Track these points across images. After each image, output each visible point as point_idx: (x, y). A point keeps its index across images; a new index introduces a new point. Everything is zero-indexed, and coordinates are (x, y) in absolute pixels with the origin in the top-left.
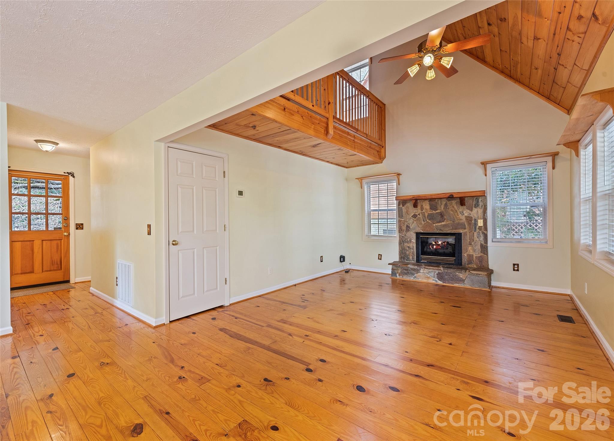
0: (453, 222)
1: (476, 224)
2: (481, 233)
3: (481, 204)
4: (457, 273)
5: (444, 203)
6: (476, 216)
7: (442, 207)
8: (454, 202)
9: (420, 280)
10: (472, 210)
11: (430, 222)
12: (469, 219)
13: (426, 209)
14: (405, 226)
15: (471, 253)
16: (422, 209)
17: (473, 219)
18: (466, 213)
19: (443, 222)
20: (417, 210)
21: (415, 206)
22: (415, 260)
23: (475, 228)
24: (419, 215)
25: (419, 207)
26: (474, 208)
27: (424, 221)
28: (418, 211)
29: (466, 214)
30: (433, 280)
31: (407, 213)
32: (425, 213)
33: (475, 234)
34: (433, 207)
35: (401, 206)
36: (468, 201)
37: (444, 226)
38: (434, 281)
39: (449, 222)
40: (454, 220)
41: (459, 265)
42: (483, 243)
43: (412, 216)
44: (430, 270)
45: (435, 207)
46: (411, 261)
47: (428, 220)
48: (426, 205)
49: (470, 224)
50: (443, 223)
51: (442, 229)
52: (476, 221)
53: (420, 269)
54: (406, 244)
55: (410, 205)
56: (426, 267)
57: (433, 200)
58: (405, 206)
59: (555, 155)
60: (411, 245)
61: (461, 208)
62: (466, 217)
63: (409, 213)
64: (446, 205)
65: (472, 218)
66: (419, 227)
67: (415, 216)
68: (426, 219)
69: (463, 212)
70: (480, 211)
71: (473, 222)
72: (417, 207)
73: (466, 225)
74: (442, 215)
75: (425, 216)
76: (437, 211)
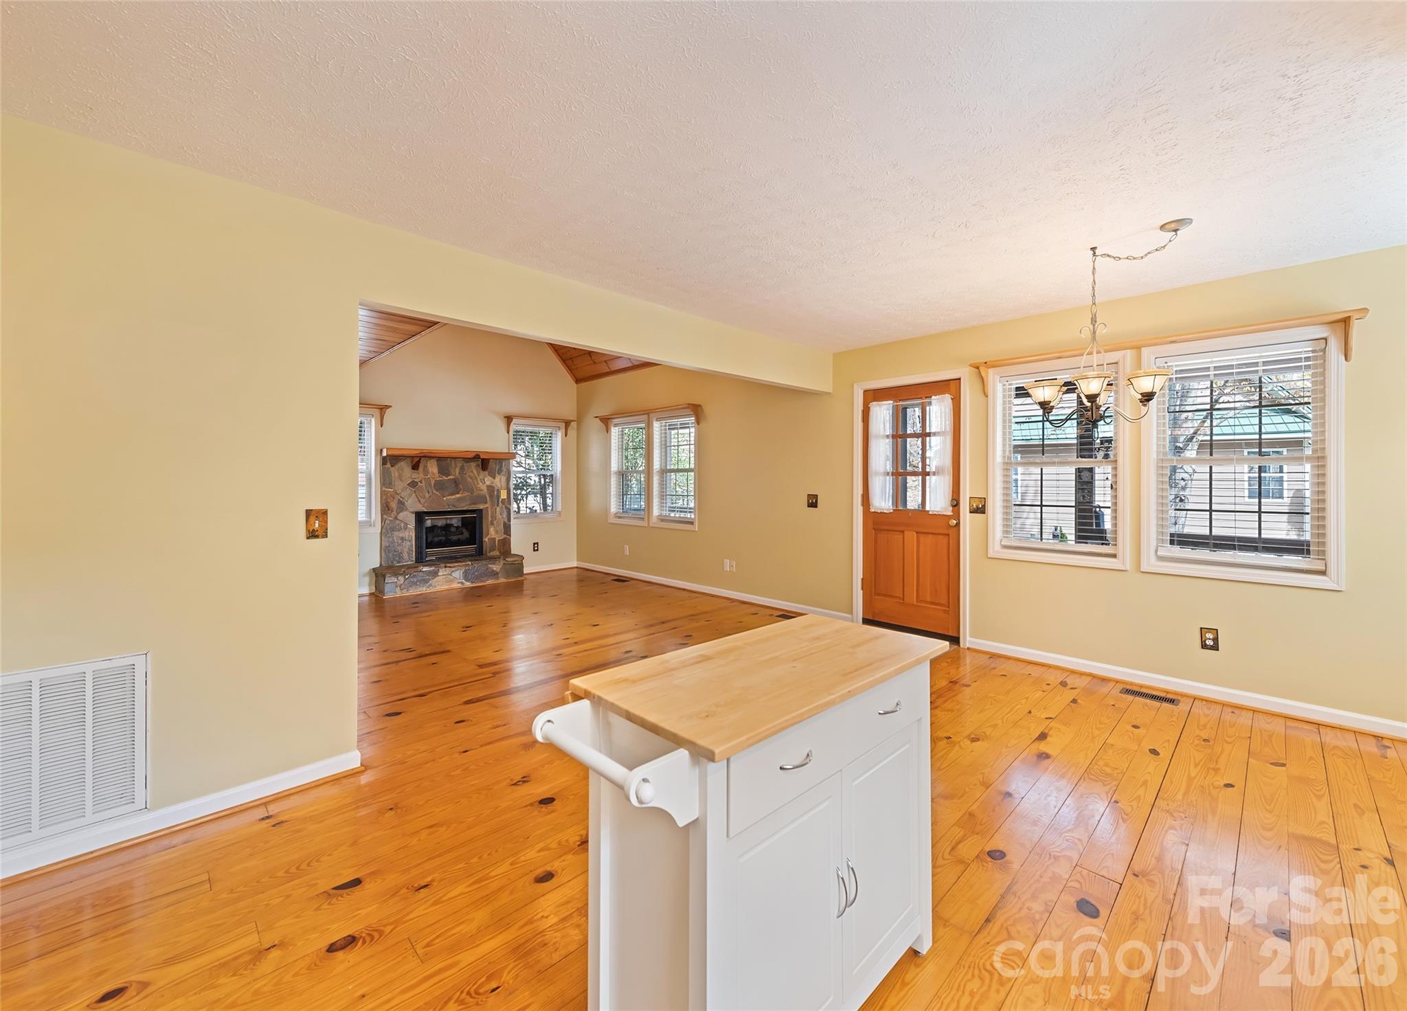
0: (472, 493)
1: (498, 496)
2: (504, 508)
3: (504, 469)
4: (490, 566)
5: (459, 465)
6: (499, 485)
7: (457, 471)
8: (473, 465)
9: (438, 588)
10: (494, 478)
11: (438, 493)
12: (491, 488)
13: (433, 474)
14: (396, 501)
15: (493, 537)
16: (426, 472)
17: (496, 488)
18: (488, 481)
19: (458, 493)
20: (418, 473)
21: (415, 467)
22: (414, 559)
23: (498, 501)
24: (421, 482)
25: (421, 469)
26: (497, 475)
27: (428, 492)
28: (418, 476)
29: (488, 483)
30: (459, 583)
31: (400, 477)
32: (431, 480)
33: (498, 509)
34: (443, 471)
35: (388, 465)
36: (491, 463)
37: (459, 499)
38: (459, 585)
39: (467, 494)
40: (473, 490)
41: (480, 554)
42: (506, 520)
43: (408, 485)
44: (453, 569)
45: (447, 470)
46: (406, 562)
47: (434, 491)
48: (433, 468)
49: (491, 496)
50: (458, 496)
51: (456, 504)
52: (499, 491)
53: (438, 570)
54: (396, 533)
55: (405, 467)
56: (449, 565)
57: (444, 460)
58: (397, 467)
59: (567, 424)
60: (405, 534)
61: (483, 474)
62: (488, 486)
63: (403, 479)
64: (462, 468)
65: (493, 487)
66: (419, 501)
67: (413, 484)
68: (431, 488)
69: (484, 480)
70: (504, 479)
71: (495, 493)
72: (418, 470)
73: (488, 498)
74: (455, 482)
75: (430, 485)
76: (449, 477)
